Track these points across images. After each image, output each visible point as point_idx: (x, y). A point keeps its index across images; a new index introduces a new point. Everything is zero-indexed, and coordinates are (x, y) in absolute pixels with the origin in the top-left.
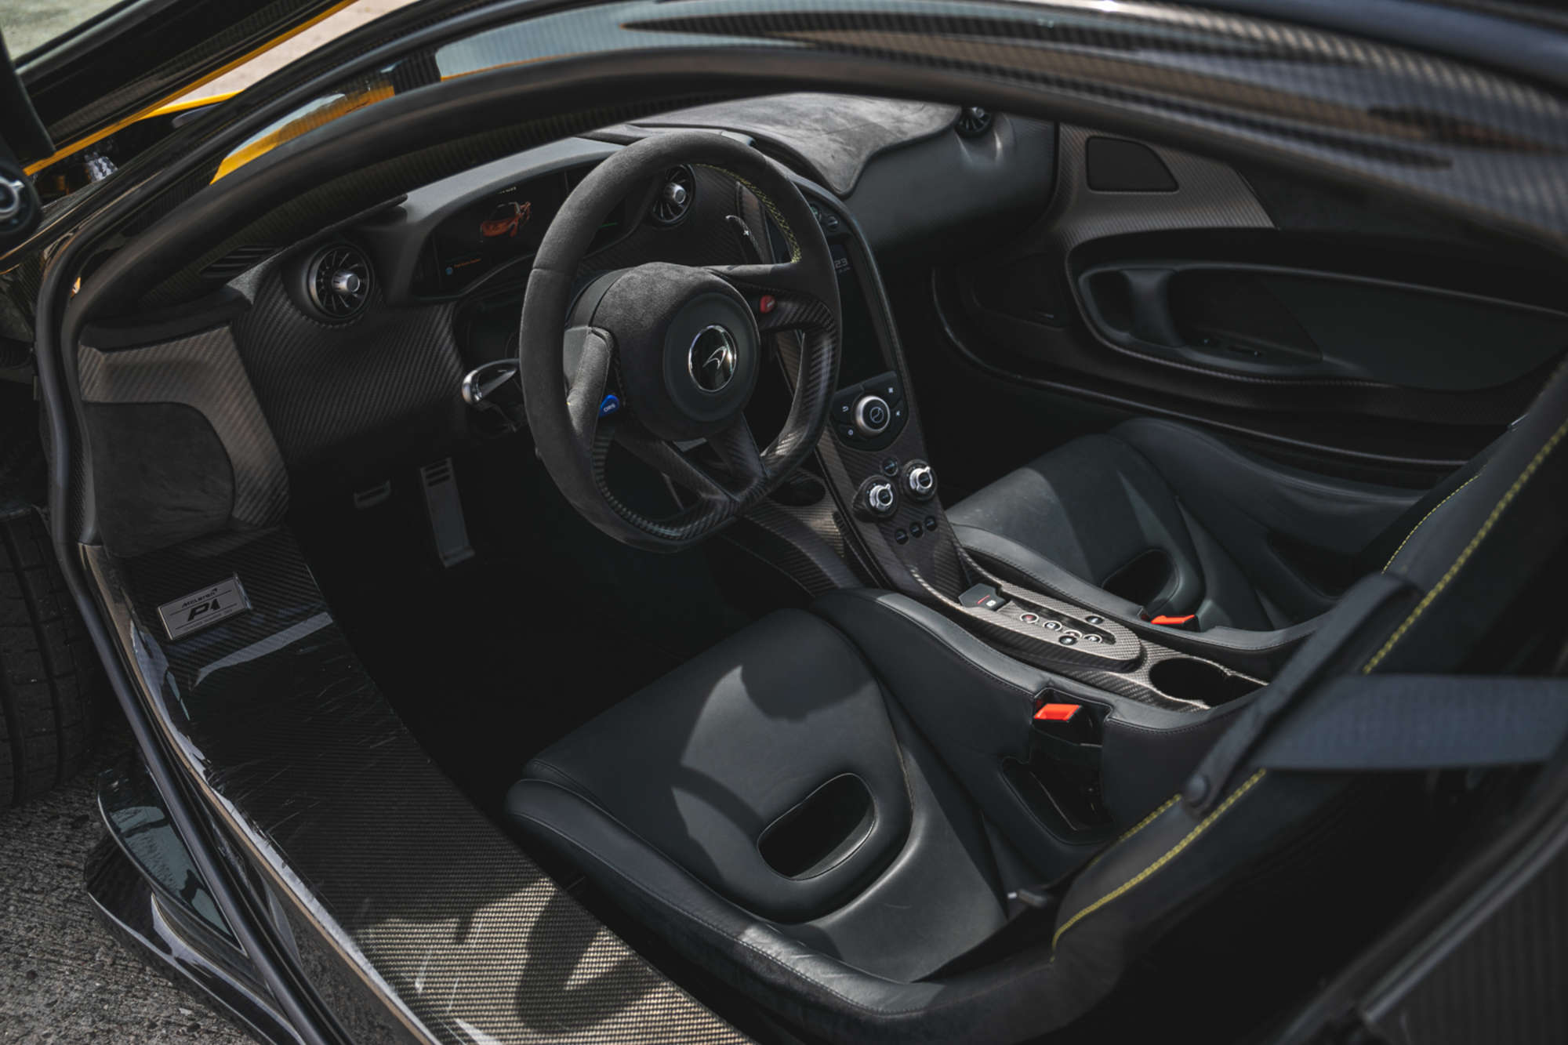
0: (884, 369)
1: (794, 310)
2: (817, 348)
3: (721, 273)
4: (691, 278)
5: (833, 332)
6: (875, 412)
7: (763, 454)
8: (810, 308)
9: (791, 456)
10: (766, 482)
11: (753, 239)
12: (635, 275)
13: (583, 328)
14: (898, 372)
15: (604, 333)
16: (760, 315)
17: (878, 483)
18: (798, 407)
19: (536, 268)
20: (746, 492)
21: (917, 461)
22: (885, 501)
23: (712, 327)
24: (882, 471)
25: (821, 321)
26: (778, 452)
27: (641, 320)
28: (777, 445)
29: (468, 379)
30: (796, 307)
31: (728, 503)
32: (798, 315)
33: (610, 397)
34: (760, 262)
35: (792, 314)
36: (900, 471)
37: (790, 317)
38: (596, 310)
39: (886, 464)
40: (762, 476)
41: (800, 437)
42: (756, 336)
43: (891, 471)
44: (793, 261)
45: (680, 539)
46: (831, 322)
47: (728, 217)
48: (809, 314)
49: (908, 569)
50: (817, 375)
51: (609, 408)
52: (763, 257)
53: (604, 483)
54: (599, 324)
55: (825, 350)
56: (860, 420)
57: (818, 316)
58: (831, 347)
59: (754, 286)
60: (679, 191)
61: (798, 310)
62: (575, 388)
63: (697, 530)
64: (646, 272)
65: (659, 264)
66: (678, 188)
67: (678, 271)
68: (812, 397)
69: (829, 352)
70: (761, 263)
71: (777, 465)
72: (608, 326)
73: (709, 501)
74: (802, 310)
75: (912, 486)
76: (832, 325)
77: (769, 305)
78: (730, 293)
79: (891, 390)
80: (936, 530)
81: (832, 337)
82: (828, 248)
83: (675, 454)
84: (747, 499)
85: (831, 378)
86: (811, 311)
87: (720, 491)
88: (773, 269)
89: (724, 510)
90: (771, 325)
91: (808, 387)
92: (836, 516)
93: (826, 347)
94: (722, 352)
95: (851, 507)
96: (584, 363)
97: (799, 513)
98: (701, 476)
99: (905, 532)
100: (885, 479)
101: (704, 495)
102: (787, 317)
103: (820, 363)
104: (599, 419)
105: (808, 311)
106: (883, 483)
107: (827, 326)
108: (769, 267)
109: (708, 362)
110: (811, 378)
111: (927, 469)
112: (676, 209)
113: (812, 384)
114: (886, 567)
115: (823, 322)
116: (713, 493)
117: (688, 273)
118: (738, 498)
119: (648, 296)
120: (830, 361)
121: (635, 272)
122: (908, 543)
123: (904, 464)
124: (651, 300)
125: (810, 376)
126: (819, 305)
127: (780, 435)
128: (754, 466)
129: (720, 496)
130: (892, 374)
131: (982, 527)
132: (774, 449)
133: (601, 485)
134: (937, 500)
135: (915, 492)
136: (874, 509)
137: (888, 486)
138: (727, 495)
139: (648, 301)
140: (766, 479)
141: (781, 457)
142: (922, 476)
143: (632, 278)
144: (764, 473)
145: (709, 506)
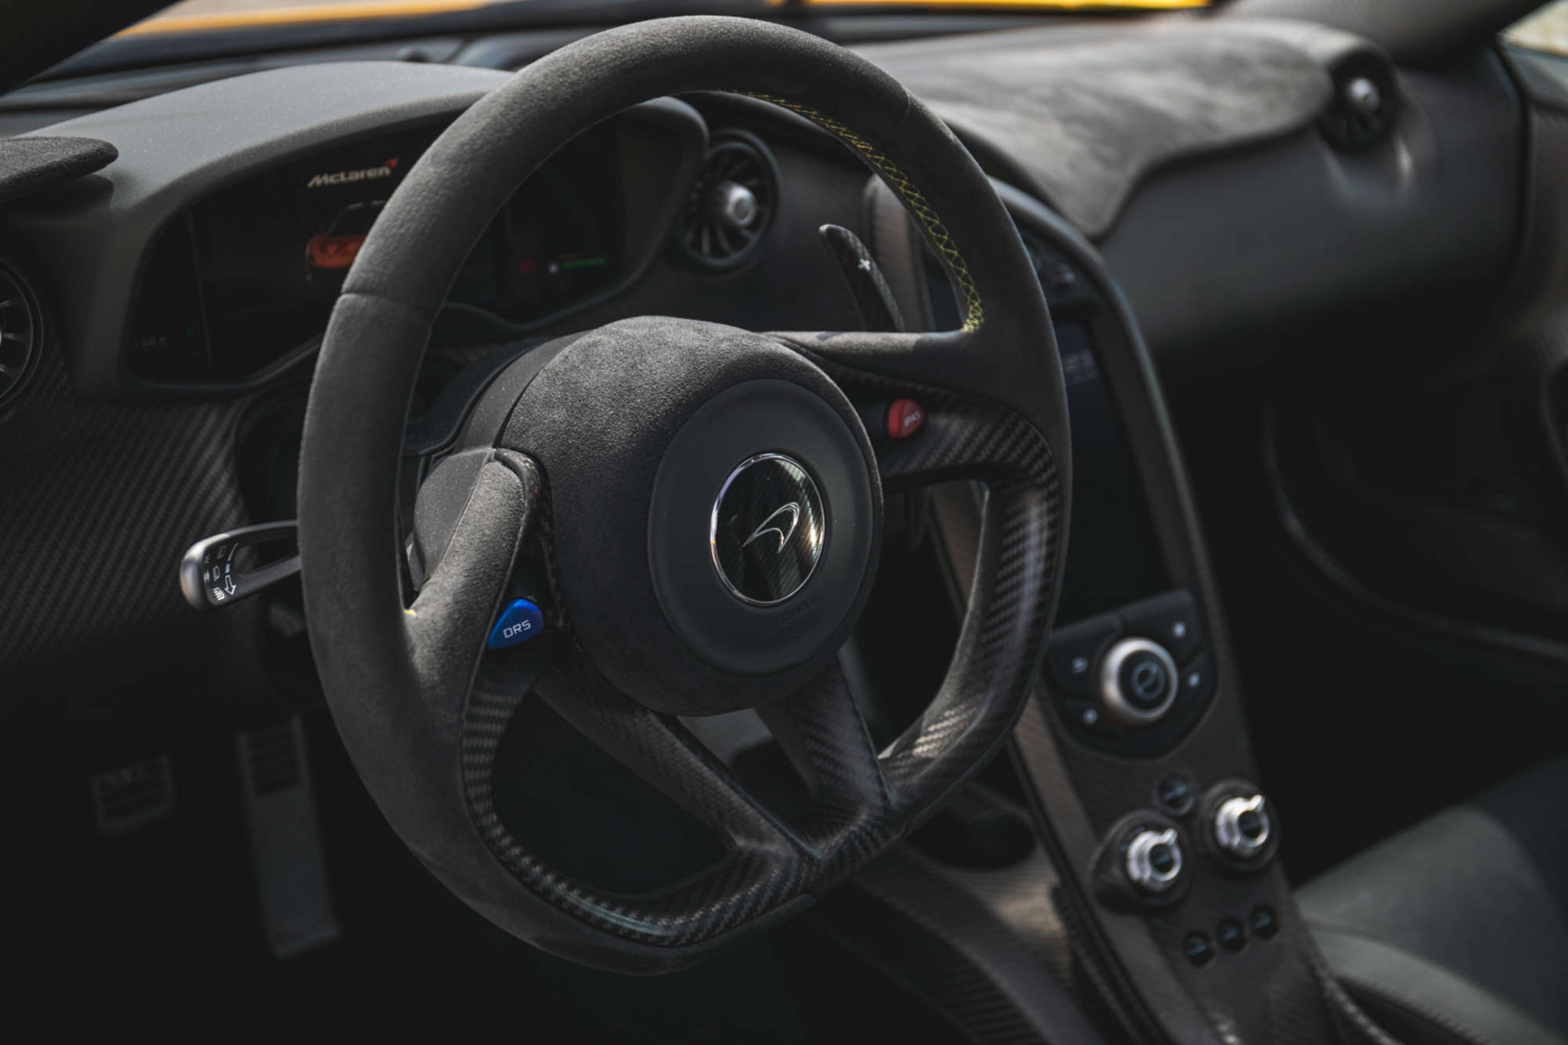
0: (1162, 583)
1: (966, 433)
2: (1015, 522)
3: (802, 345)
4: (725, 345)
5: (1052, 487)
6: (1144, 675)
7: (886, 754)
8: (1000, 433)
9: (945, 761)
10: (887, 818)
11: (880, 280)
12: (604, 338)
13: (479, 451)
14: (1198, 594)
15: (520, 460)
16: (887, 444)
17: (1148, 827)
18: (969, 650)
19: (349, 291)
20: (838, 839)
21: (1234, 784)
22: (1165, 868)
23: (772, 456)
24: (1156, 802)
25: (1024, 463)
26: (918, 750)
27: (603, 432)
28: (917, 736)
29: (197, 551)
30: (971, 427)
31: (795, 864)
32: (973, 447)
33: (518, 603)
34: (892, 328)
35: (959, 445)
36: (1197, 805)
37: (955, 450)
38: (512, 411)
39: (1165, 788)
40: (878, 801)
41: (971, 719)
42: (873, 483)
43: (1176, 802)
44: (967, 328)
45: (674, 944)
46: (1048, 465)
47: (824, 228)
48: (999, 445)
49: (1212, 1024)
50: (1015, 580)
51: (516, 629)
52: (898, 319)
53: (489, 803)
54: (514, 443)
55: (1034, 526)
56: (1112, 690)
57: (1019, 450)
58: (1046, 520)
59: (876, 378)
60: (740, 203)
61: (974, 435)
62: (436, 578)
63: (716, 925)
64: (630, 332)
65: (658, 319)
66: (739, 193)
67: (699, 331)
68: (1002, 629)
69: (1041, 530)
70: (894, 330)
71: (915, 780)
72: (532, 445)
73: (752, 855)
74: (981, 436)
75: (1223, 837)
76: (1050, 472)
77: (907, 422)
78: (816, 385)
79: (1179, 630)
80: (1276, 939)
81: (1047, 498)
82: (1053, 331)
83: (679, 744)
84: (840, 853)
85: (1045, 590)
86: (1002, 440)
87: (778, 835)
88: (919, 344)
89: (784, 878)
90: (913, 466)
91: (993, 607)
92: (1058, 897)
93: (1035, 520)
94: (789, 516)
95: (1086, 878)
96: (466, 523)
97: (975, 884)
98: (735, 798)
99: (1206, 938)
100: (1163, 820)
101: (741, 842)
102: (949, 449)
103: (1021, 554)
104: (488, 652)
105: (995, 438)
106: (1160, 829)
107: (1038, 474)
108: (910, 338)
109: (756, 535)
110: (1000, 588)
111: (1256, 802)
112: (735, 236)
113: (1000, 603)
114: (1163, 1016)
115: (1030, 465)
116: (761, 838)
117: (721, 335)
118: (821, 850)
119: (624, 380)
120: (1044, 550)
121: (605, 333)
122: (1210, 965)
123: (1206, 786)
124: (630, 390)
125: (999, 583)
126: (1021, 426)
127: (926, 713)
128: (862, 778)
129: (777, 847)
130: (1182, 597)
131: (1375, 934)
132: (911, 745)
133: (479, 808)
134: (1277, 871)
135: (1228, 852)
136: (1138, 885)
137: (1169, 836)
138: (794, 844)
139: (623, 392)
140: (886, 809)
141: (926, 761)
142: (1246, 817)
143: (595, 344)
144: (884, 797)
145: (751, 866)
